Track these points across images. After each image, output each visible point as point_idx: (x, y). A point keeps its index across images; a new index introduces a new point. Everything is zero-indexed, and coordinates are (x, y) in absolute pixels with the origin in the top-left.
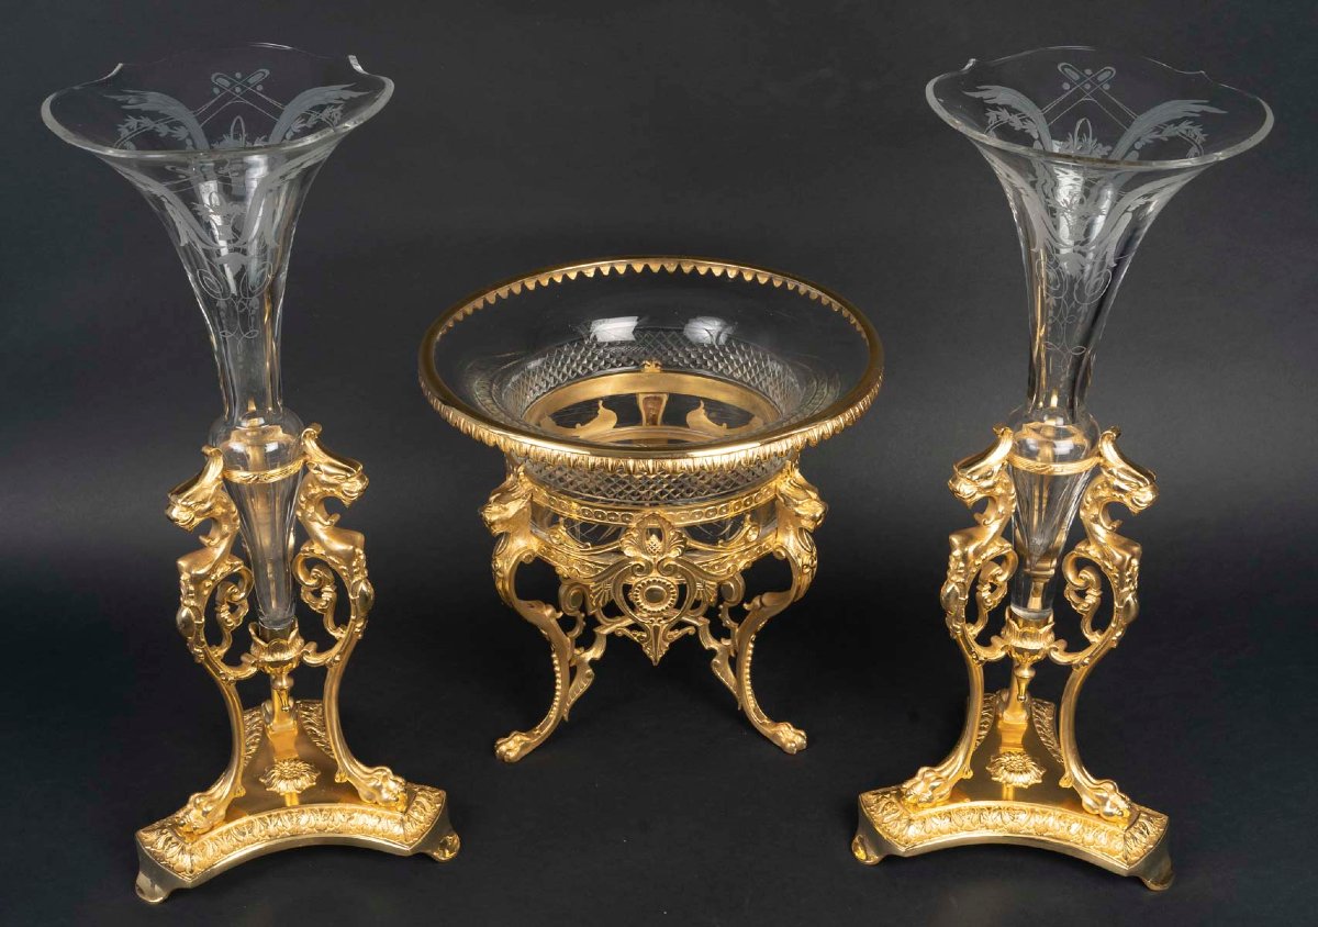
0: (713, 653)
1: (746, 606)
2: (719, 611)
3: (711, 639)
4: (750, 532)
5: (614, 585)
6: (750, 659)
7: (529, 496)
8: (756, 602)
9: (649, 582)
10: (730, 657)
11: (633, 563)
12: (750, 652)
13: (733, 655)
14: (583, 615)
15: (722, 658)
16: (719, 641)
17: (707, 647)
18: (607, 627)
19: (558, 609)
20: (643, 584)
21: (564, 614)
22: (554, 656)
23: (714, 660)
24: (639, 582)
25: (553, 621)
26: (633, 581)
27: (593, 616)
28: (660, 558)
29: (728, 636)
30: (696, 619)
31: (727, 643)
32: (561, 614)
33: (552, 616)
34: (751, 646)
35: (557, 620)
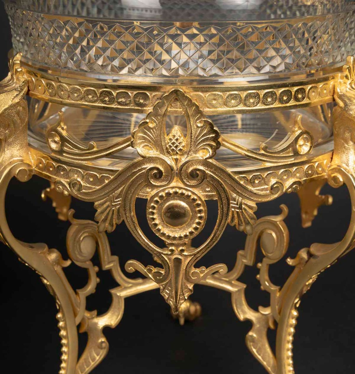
0: (248, 324)
1: (290, 261)
2: (258, 271)
3: (246, 307)
4: (301, 142)
5: (124, 200)
6: (292, 330)
7: (26, 89)
8: (303, 254)
9: (168, 194)
10: (269, 330)
11: (149, 166)
12: (294, 322)
13: (272, 326)
14: (97, 269)
15: (259, 332)
16: (256, 310)
17: (242, 317)
18: (126, 288)
19: (65, 255)
20: (161, 197)
21: (73, 264)
22: (59, 315)
23: (250, 333)
24: (156, 195)
25: (58, 269)
26: (148, 193)
27: (109, 272)
28: (184, 159)
29: (266, 304)
30: (229, 283)
31: (267, 311)
32: (68, 263)
33: (57, 262)
34: (295, 313)
35: (65, 269)
